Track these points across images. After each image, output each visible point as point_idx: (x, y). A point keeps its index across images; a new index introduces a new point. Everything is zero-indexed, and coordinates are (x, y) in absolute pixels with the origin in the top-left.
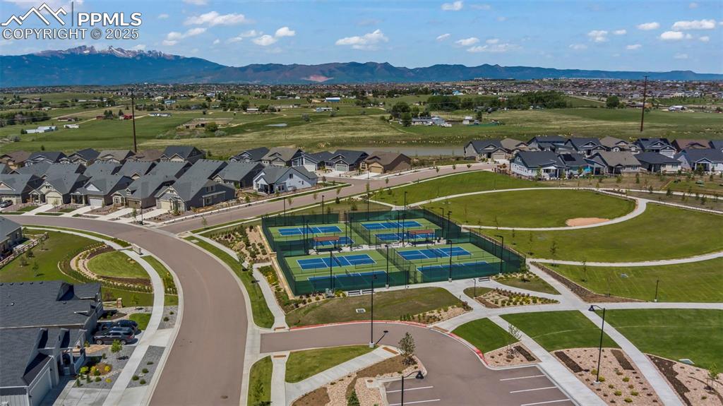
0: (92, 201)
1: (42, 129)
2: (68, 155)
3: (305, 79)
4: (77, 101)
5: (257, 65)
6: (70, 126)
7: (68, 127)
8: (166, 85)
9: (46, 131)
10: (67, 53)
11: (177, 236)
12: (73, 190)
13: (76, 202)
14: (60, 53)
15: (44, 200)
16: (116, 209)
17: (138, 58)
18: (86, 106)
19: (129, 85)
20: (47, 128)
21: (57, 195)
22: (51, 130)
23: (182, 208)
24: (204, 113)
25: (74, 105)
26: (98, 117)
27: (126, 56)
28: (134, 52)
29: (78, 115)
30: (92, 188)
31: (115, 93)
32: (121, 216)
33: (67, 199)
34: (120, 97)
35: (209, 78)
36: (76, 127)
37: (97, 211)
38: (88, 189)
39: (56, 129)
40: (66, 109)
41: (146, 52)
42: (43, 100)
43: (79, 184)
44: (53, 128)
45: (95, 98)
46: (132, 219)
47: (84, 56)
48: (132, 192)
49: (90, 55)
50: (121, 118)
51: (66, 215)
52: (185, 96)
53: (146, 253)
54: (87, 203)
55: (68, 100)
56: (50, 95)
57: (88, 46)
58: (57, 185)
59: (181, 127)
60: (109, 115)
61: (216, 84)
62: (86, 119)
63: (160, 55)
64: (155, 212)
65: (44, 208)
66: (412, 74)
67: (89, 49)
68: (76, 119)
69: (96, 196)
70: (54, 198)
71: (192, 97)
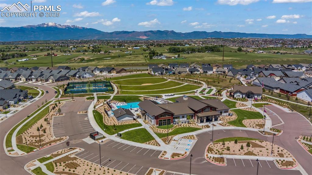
0: (33, 80)
1: (24, 60)
2: (30, 68)
3: (138, 37)
4: (39, 48)
5: (118, 31)
6: (34, 59)
7: (33, 59)
8: (77, 40)
9: (25, 60)
10: (37, 26)
11: (50, 87)
12: (28, 77)
13: (29, 80)
14: (34, 26)
15: (21, 80)
16: (39, 82)
17: (67, 28)
18: (42, 50)
19: (62, 40)
20: (26, 59)
21: (24, 78)
22: (27, 60)
23: (54, 81)
24: (84, 54)
25: (38, 50)
26: (45, 55)
27: (62, 28)
28: (66, 26)
29: (38, 54)
30: (33, 77)
31: (55, 44)
32: (39, 83)
33: (26, 80)
34: (57, 46)
35: (97, 37)
36: (36, 59)
37: (34, 82)
38: (32, 77)
39: (29, 60)
40: (34, 51)
41: (71, 26)
42: (26, 48)
43: (30, 76)
44: (28, 59)
45: (46, 47)
46: (41, 84)
47: (44, 27)
48: (43, 78)
49: (47, 27)
50: (53, 55)
51: (26, 83)
52: (82, 46)
53: (41, 89)
54: (32, 80)
55: (35, 47)
56: (29, 45)
57: (46, 23)
58: (24, 76)
59: (72, 59)
60: (49, 54)
61: (99, 40)
62: (40, 56)
63: (76, 27)
64: (48, 82)
65: (21, 82)
66: (183, 35)
67: (46, 25)
68: (37, 56)
69: (34, 79)
70: (23, 79)
71: (84, 46)
